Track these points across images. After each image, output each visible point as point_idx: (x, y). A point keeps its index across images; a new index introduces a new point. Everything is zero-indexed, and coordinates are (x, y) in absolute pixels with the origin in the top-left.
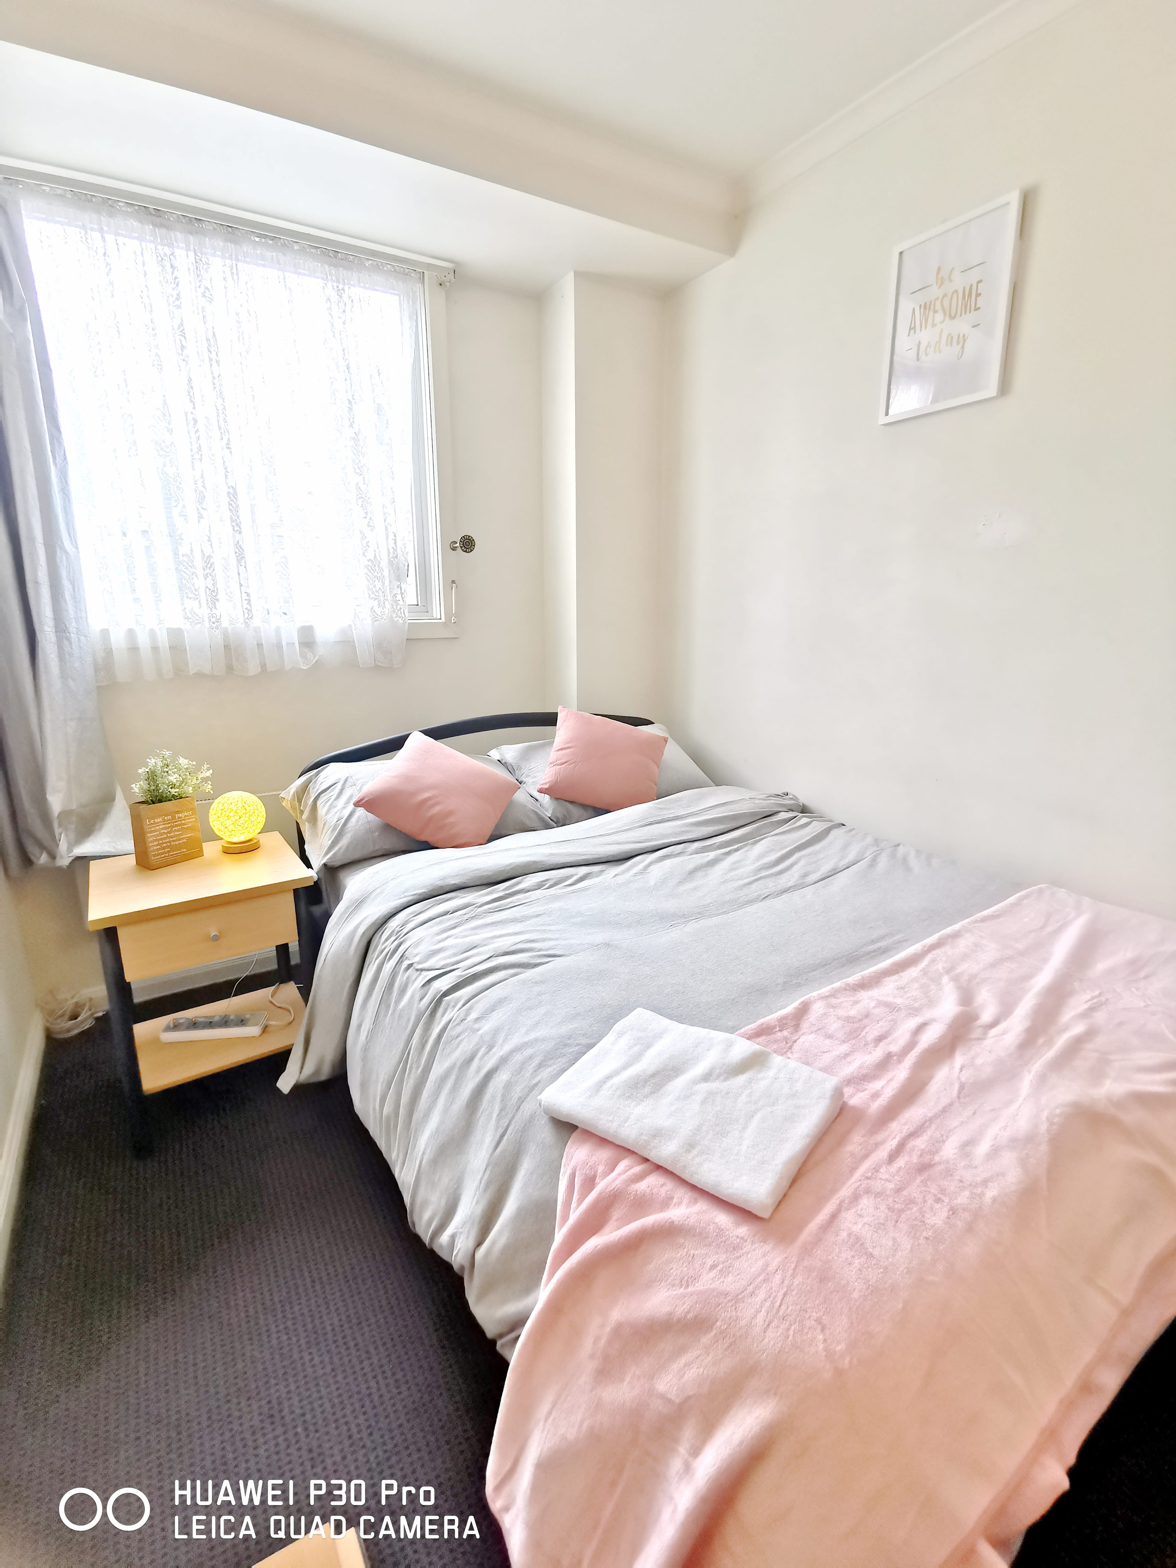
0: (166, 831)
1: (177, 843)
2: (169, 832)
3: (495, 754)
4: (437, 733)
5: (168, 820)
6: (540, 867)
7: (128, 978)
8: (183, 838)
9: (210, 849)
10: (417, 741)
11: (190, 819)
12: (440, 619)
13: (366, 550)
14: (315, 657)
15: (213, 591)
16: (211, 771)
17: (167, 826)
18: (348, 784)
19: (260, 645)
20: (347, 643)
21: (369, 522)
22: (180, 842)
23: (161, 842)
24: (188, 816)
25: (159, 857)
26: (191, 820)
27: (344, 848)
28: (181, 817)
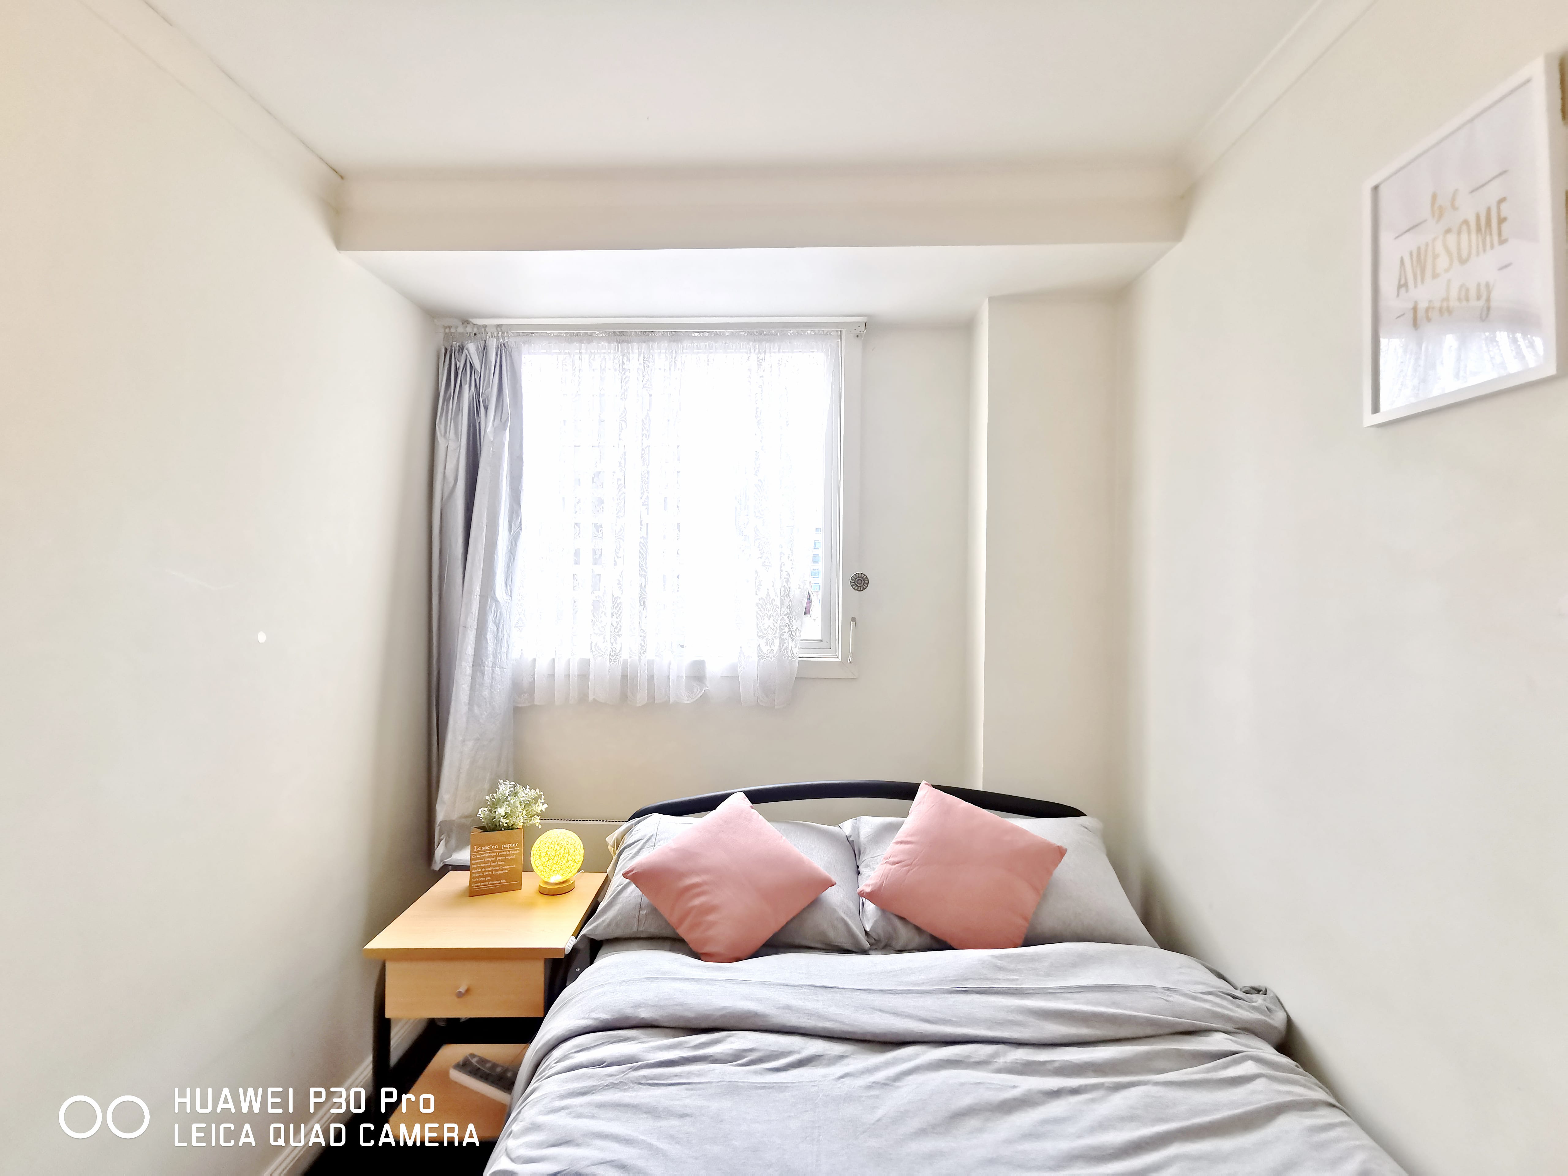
0: (490, 860)
1: (498, 873)
2: (494, 862)
3: (847, 827)
4: (756, 797)
5: (494, 849)
6: (760, 1023)
7: (387, 1016)
8: (505, 869)
9: (529, 883)
10: (738, 802)
11: (515, 850)
12: (837, 658)
13: (758, 589)
14: (700, 692)
15: (616, 628)
16: (546, 806)
17: (493, 854)
18: (650, 843)
19: (651, 678)
20: (733, 678)
21: (765, 562)
22: (502, 872)
23: (483, 870)
24: (513, 847)
25: (479, 884)
26: (516, 852)
27: (608, 920)
28: (507, 848)
